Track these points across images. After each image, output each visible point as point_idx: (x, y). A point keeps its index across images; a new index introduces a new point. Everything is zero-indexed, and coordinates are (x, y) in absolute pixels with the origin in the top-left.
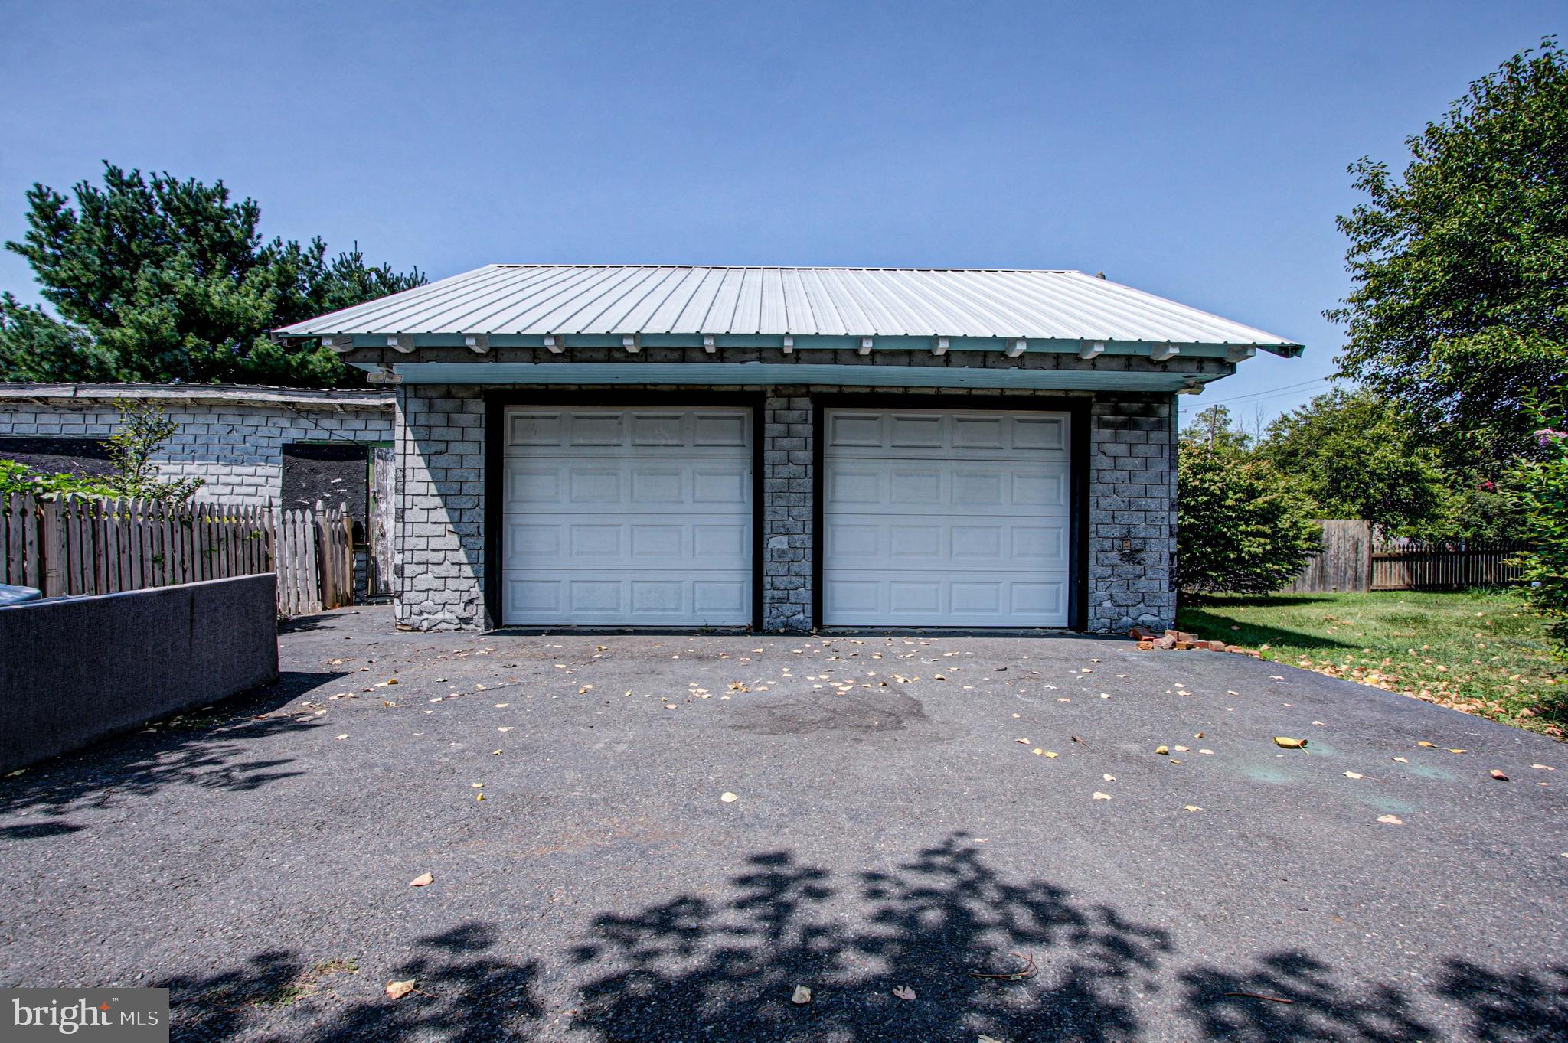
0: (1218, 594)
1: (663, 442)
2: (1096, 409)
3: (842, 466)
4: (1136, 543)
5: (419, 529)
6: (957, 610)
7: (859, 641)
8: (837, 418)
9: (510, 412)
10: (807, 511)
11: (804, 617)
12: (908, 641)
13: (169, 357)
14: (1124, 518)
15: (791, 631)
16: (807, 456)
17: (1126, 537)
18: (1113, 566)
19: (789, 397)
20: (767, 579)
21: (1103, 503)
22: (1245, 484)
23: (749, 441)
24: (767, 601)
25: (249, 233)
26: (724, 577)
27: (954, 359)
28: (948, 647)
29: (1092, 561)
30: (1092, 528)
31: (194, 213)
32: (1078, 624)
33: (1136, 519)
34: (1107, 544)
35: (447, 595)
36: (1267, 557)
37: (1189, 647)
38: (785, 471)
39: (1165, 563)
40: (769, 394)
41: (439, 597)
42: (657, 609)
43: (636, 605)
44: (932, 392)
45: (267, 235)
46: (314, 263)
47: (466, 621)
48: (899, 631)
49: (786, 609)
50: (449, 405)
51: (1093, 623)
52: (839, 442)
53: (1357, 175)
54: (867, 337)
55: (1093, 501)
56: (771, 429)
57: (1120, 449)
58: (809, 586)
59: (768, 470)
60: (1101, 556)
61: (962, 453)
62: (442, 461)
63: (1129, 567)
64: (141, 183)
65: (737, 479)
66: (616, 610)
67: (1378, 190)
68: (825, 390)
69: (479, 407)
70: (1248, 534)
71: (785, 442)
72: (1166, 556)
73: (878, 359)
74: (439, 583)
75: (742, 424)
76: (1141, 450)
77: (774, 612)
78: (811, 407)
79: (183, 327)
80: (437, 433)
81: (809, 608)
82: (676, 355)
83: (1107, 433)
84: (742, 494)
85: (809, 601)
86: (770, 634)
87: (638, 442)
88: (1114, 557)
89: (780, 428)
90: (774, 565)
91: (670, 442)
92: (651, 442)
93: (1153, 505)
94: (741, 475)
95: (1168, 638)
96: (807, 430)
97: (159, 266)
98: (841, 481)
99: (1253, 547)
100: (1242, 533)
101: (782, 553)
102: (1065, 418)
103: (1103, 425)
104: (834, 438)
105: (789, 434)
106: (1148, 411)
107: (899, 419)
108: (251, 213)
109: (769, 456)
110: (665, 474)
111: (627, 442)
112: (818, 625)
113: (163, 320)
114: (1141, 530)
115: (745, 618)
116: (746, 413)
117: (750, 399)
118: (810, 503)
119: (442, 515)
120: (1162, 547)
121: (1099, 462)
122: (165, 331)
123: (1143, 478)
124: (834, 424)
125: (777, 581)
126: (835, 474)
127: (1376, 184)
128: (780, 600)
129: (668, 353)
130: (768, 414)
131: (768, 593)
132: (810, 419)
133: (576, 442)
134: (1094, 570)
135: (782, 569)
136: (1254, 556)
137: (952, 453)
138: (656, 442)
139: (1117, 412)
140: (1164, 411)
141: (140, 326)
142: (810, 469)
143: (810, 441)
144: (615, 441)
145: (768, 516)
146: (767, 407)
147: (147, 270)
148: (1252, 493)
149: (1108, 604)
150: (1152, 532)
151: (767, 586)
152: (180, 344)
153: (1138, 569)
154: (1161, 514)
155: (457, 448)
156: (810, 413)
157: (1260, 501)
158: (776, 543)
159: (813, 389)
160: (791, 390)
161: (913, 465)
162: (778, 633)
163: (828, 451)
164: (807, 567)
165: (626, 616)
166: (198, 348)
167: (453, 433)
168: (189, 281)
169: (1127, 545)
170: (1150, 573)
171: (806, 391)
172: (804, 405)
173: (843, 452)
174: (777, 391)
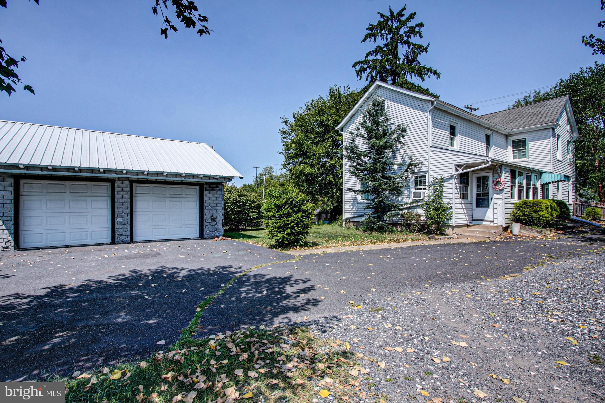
0: (248, 228)
1: (81, 192)
2: (205, 186)
3: (138, 199)
4: (215, 217)
6: (171, 235)
7: (144, 244)
8: (137, 186)
9: (22, 182)
10: (128, 211)
11: (128, 239)
12: (157, 243)
14: (212, 211)
15: (124, 243)
16: (128, 197)
17: (212, 216)
18: (209, 223)
19: (123, 181)
20: (116, 230)
21: (207, 208)
22: (252, 199)
23: (110, 192)
24: (116, 235)
26: (102, 229)
27: (168, 175)
28: (168, 243)
29: (204, 222)
30: (204, 214)
32: (202, 237)
33: (214, 211)
34: (208, 217)
36: (257, 218)
37: (224, 240)
38: (121, 201)
39: (221, 222)
40: (116, 180)
42: (79, 240)
43: (72, 239)
44: (164, 181)
47: (6, 248)
48: (155, 241)
49: (122, 237)
51: (205, 236)
52: (137, 192)
53: (282, 120)
54: (146, 171)
55: (204, 208)
56: (117, 189)
57: (210, 195)
58: (129, 231)
59: (116, 200)
60: (206, 220)
61: (172, 196)
63: (213, 223)
65: (106, 203)
66: (64, 241)
67: (287, 124)
68: (133, 179)
69: (11, 180)
70: (253, 212)
71: (121, 193)
72: (221, 220)
73: (149, 175)
75: (107, 187)
76: (216, 195)
77: (119, 238)
78: (129, 183)
81: (129, 237)
82: (90, 171)
83: (207, 192)
84: (107, 206)
85: (129, 235)
86: (118, 244)
87: (72, 191)
88: (210, 220)
89: (120, 189)
90: (118, 226)
91: (83, 192)
92: (76, 191)
93: (218, 208)
94: (107, 201)
95: (220, 238)
96: (128, 189)
98: (138, 203)
99: (253, 215)
100: (251, 212)
101: (121, 222)
102: (198, 187)
103: (206, 190)
104: (136, 191)
105: (122, 190)
106: (217, 187)
107: (155, 187)
109: (117, 196)
110: (82, 201)
111: (68, 191)
112: (132, 241)
114: (216, 214)
115: (109, 240)
116: (109, 184)
117: (112, 181)
118: (129, 209)
120: (220, 218)
121: (205, 198)
123: (216, 202)
124: (136, 188)
125: (119, 230)
126: (136, 201)
127: (286, 122)
128: (120, 235)
129: (88, 171)
130: (116, 185)
131: (117, 233)
132: (129, 186)
133: (49, 191)
134: (205, 224)
135: (121, 227)
136: (254, 218)
137: (169, 196)
138: (78, 192)
139: (210, 187)
140: (220, 187)
142: (129, 200)
143: (129, 193)
144: (64, 191)
145: (116, 213)
146: (116, 183)
148: (254, 202)
149: (208, 231)
150: (218, 215)
151: (117, 231)
153: (215, 223)
154: (220, 210)
156: (129, 185)
157: (255, 204)
158: (118, 220)
159: (130, 179)
160: (123, 179)
161: (158, 199)
162: (120, 244)
163: (134, 195)
164: (128, 226)
165: (68, 243)
169: (212, 217)
170: (218, 224)
171: (128, 179)
172: (127, 183)
173: (138, 195)
174: (119, 179)
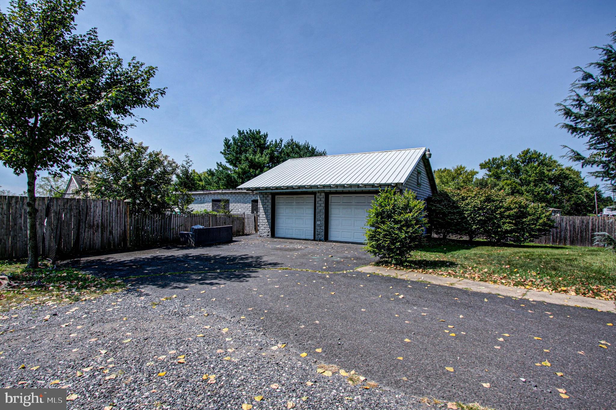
3: (333, 207)
5: (262, 218)
8: (332, 196)
9: (276, 197)
10: (325, 216)
11: (324, 238)
13: (247, 175)
15: (320, 240)
16: (324, 205)
19: (321, 193)
20: (316, 230)
23: (313, 202)
25: (265, 141)
31: (254, 138)
35: (265, 231)
38: (320, 208)
40: (317, 193)
41: (264, 231)
42: (299, 235)
45: (270, 139)
46: (280, 145)
47: (268, 235)
49: (320, 236)
50: (266, 196)
52: (332, 202)
56: (317, 200)
58: (324, 232)
59: (317, 208)
62: (265, 206)
64: (244, 133)
68: (328, 191)
69: (270, 196)
71: (320, 202)
74: (264, 228)
77: (317, 237)
78: (325, 194)
79: (250, 168)
80: (265, 201)
81: (325, 236)
84: (311, 212)
86: (317, 241)
87: (296, 202)
89: (319, 199)
90: (318, 227)
91: (302, 202)
94: (312, 209)
96: (324, 199)
97: (246, 153)
98: (332, 210)
101: (319, 225)
104: (330, 200)
105: (320, 200)
108: (266, 136)
109: (317, 205)
110: (301, 208)
112: (327, 240)
113: (246, 166)
115: (312, 238)
116: (313, 196)
117: (314, 193)
119: (264, 216)
122: (246, 169)
124: (330, 198)
125: (318, 231)
128: (319, 234)
130: (317, 196)
131: (316, 233)
132: (325, 197)
137: (354, 204)
141: (242, 169)
142: (325, 208)
143: (325, 202)
145: (317, 217)
147: (244, 155)
152: (249, 171)
155: (267, 204)
158: (318, 223)
163: (329, 204)
164: (323, 228)
165: (294, 236)
166: (253, 172)
167: (267, 201)
168: (251, 156)
171: (324, 192)
172: (323, 194)
173: (333, 204)
174: (319, 192)
